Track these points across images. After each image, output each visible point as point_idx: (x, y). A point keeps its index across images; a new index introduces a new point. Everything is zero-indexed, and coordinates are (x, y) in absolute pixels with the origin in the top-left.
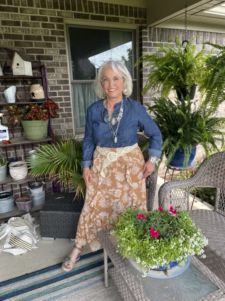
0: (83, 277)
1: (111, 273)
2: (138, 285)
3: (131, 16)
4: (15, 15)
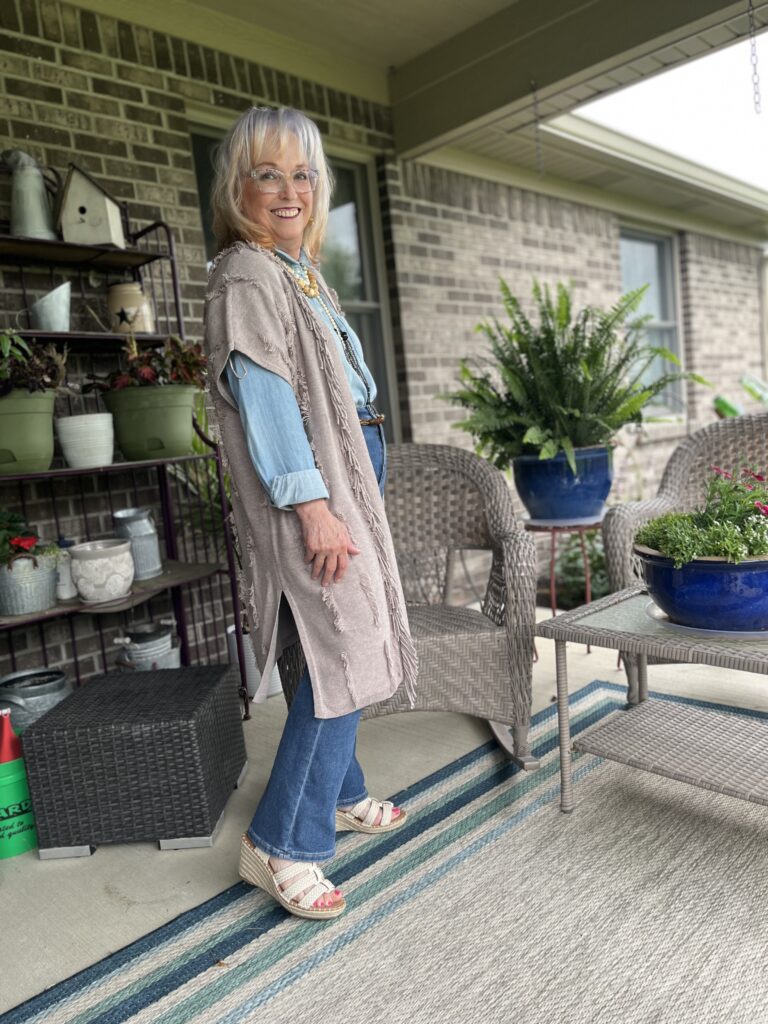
3: (356, 122)
4: (46, 68)
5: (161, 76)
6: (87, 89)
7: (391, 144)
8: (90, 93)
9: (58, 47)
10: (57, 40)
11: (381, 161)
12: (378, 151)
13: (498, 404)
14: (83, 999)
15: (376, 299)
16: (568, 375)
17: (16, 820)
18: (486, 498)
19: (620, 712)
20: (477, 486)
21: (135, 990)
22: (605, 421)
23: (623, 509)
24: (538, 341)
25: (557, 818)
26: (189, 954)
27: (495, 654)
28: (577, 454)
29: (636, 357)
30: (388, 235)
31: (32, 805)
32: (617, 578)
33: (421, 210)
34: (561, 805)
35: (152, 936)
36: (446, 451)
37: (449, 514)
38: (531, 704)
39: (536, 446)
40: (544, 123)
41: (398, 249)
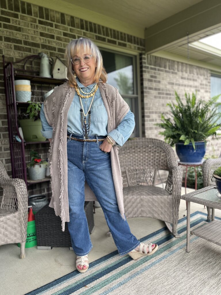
3: (135, 43)
4: (51, 29)
5: (81, 32)
6: (61, 35)
7: (144, 50)
8: (62, 36)
9: (54, 23)
10: (54, 21)
11: (141, 55)
12: (140, 52)
13: (172, 127)
14: (48, 292)
15: (137, 94)
16: (194, 120)
17: (32, 237)
18: (167, 155)
19: (205, 222)
20: (165, 151)
21: (62, 292)
22: (205, 134)
23: (209, 161)
24: (185, 110)
25: (185, 254)
26: (77, 282)
27: (168, 203)
28: (195, 143)
29: (215, 116)
30: (142, 76)
31: (36, 234)
32: (206, 182)
33: (152, 69)
34: (186, 250)
35: (67, 276)
36: (156, 141)
37: (156, 159)
38: (178, 218)
39: (183, 141)
40: (190, 44)
41: (144, 80)
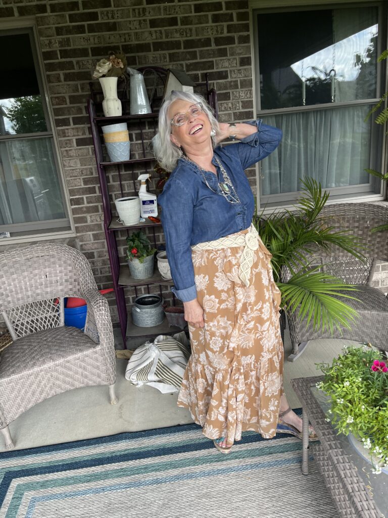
0: (266, 447)
1: (315, 453)
2: (364, 484)
4: (170, 7)
6: (191, 12)
8: (193, 14)
15: (382, 96)
21: (90, 458)
